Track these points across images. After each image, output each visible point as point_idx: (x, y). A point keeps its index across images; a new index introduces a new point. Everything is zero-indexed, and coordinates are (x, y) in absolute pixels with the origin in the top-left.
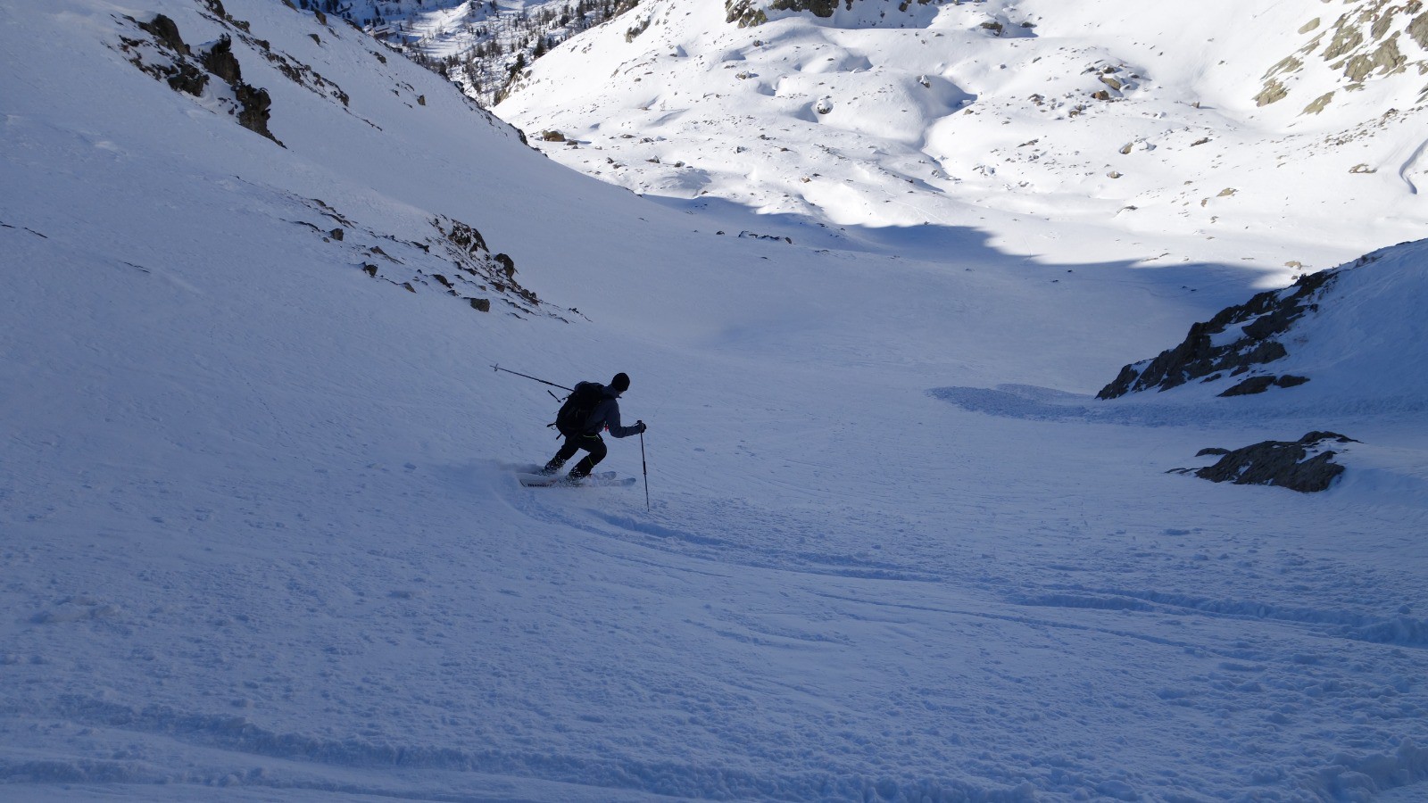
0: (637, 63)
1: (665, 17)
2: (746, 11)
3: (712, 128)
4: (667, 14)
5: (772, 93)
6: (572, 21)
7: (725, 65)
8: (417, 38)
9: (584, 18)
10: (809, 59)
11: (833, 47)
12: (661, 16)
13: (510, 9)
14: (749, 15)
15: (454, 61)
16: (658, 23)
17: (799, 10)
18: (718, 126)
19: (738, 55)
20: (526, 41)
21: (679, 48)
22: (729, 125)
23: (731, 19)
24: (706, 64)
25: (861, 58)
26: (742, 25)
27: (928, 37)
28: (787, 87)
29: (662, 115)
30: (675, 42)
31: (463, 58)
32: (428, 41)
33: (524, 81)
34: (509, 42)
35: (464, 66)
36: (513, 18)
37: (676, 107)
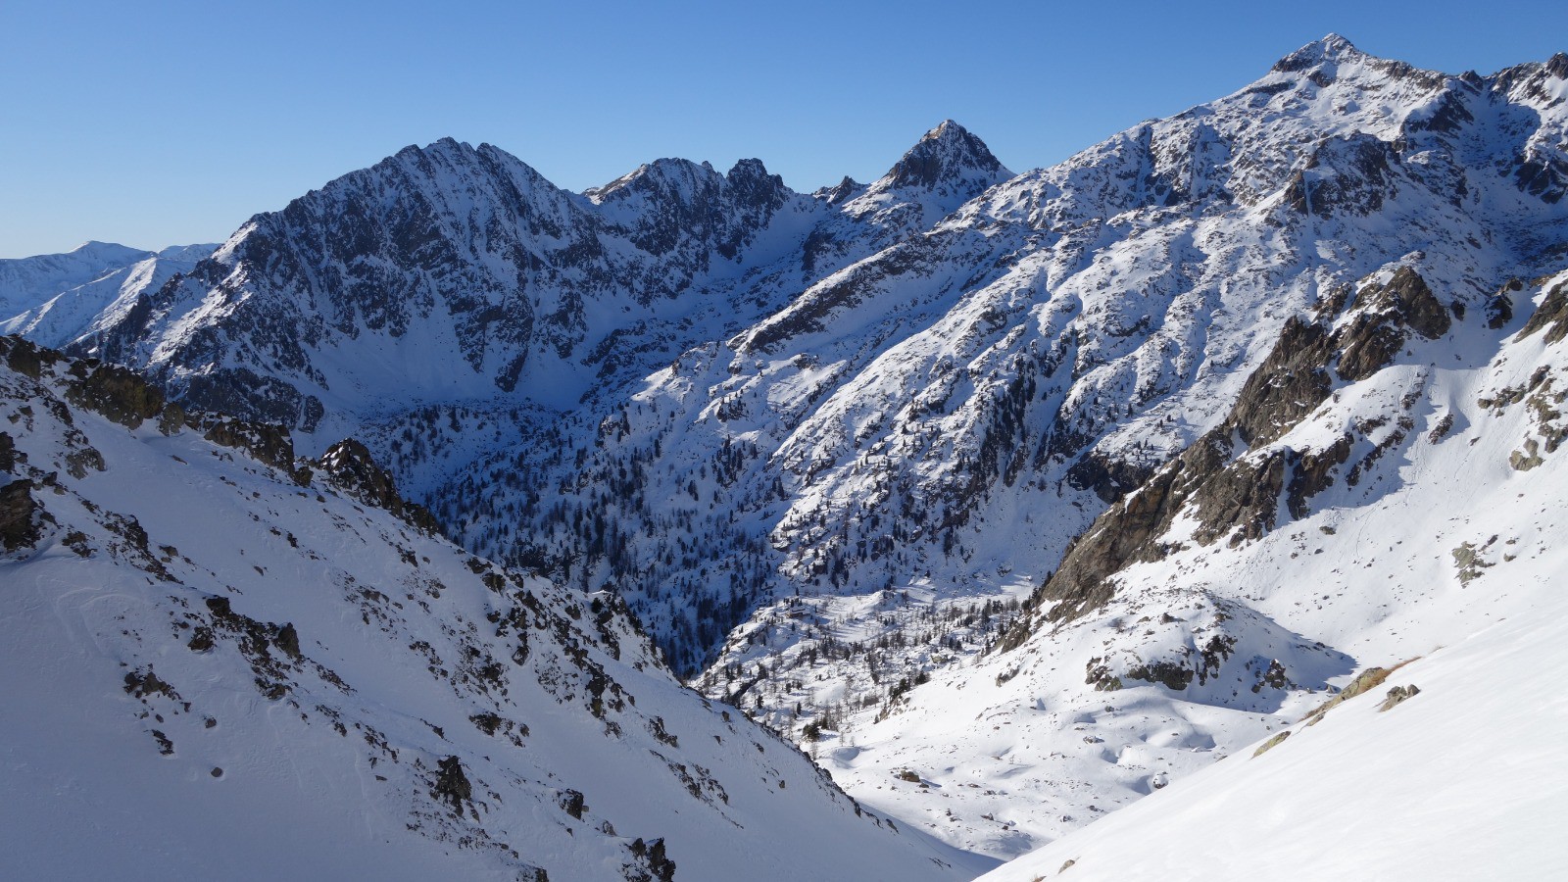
0: (1000, 711)
1: (1032, 669)
2: (1103, 676)
3: (1051, 789)
4: (1035, 666)
5: (1115, 760)
6: (976, 622)
7: (1076, 726)
8: (828, 621)
9: (989, 620)
10: (1155, 730)
11: (1179, 721)
12: (1029, 667)
13: (920, 601)
14: (1106, 681)
15: (858, 648)
16: (1025, 673)
17: (1153, 681)
18: (1057, 788)
19: (1089, 718)
20: (929, 638)
21: (1040, 701)
22: (1066, 789)
23: (1090, 681)
24: (1059, 723)
25: (1206, 736)
26: (1099, 688)
27: (1273, 724)
28: (1130, 756)
29: (1009, 768)
30: (1037, 696)
31: (868, 645)
32: (838, 625)
33: (902, 706)
34: (914, 634)
35: (866, 655)
36: (922, 611)
37: (1024, 762)
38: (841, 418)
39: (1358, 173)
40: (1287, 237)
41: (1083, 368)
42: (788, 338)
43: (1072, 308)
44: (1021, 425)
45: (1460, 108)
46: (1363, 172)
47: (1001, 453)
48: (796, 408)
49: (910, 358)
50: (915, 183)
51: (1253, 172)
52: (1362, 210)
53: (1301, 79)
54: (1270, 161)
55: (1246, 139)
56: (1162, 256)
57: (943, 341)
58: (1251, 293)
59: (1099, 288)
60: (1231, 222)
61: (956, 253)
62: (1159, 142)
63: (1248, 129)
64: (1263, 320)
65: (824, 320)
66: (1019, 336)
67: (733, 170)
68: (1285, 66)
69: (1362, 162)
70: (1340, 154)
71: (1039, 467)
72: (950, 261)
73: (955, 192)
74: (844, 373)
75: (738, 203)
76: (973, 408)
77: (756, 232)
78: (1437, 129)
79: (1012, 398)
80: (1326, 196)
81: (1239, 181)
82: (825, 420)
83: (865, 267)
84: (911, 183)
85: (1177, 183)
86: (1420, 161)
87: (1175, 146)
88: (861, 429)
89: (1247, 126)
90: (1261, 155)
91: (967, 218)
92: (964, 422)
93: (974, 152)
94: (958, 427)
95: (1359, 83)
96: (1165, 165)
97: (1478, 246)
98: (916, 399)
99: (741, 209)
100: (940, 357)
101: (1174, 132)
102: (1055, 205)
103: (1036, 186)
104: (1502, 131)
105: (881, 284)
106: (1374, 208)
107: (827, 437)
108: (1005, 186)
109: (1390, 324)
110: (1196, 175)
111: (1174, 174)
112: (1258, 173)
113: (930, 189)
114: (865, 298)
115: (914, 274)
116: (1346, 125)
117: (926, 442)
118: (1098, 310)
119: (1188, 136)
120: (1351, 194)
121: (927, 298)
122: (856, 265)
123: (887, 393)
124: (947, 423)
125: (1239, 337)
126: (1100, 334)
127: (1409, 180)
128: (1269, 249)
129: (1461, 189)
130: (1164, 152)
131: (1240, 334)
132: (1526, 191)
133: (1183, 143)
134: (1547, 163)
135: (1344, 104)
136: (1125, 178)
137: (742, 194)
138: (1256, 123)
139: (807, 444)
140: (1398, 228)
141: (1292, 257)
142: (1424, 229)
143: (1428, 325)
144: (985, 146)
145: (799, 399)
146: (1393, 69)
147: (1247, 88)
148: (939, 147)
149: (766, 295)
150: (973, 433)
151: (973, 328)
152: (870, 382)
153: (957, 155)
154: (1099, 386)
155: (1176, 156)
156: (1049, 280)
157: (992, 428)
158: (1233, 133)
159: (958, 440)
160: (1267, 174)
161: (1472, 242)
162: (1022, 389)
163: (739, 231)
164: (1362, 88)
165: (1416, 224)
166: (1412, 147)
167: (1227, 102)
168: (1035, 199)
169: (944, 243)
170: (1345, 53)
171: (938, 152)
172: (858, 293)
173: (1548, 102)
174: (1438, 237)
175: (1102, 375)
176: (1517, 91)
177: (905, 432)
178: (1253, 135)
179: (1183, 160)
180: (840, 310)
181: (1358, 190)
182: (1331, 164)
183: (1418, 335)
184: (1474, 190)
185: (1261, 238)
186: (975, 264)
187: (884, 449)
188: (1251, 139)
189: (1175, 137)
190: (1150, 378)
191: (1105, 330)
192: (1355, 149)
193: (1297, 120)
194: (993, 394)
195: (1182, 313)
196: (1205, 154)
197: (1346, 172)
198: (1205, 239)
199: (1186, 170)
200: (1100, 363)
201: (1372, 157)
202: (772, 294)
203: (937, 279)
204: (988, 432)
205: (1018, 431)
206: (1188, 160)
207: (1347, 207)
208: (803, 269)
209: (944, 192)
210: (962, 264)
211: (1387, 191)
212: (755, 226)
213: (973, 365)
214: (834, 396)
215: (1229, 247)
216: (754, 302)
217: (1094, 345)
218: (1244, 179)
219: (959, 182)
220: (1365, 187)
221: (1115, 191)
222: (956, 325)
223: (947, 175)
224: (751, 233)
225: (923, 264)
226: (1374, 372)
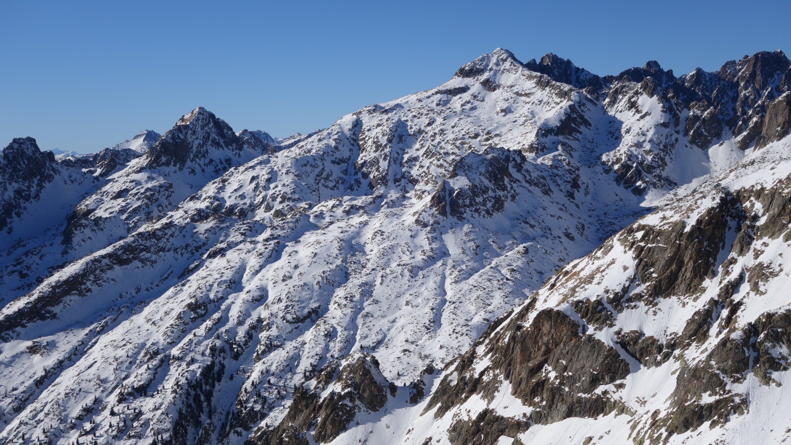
38: (60, 402)
39: (486, 182)
40: (429, 236)
41: (264, 352)
42: (23, 326)
43: (261, 299)
44: (209, 405)
45: (582, 117)
46: (490, 181)
47: (191, 430)
48: (24, 392)
49: (125, 345)
50: (167, 164)
51: (435, 162)
52: (488, 212)
53: (475, 84)
54: (447, 154)
55: (431, 133)
56: (336, 252)
57: (154, 328)
58: (398, 285)
59: (284, 280)
60: (391, 222)
61: (177, 245)
62: (367, 133)
63: (433, 126)
64: (404, 307)
65: (56, 309)
66: (215, 324)
67: (7, 148)
68: (463, 73)
69: (490, 173)
70: (474, 166)
71: (222, 440)
72: (172, 252)
73: (203, 171)
74: (69, 358)
75: (11, 179)
76: (169, 391)
77: (27, 204)
78: (563, 134)
79: (203, 381)
80: (461, 201)
81: (425, 169)
82: (46, 404)
83: (95, 260)
84: (164, 164)
85: (378, 170)
86: (546, 162)
87: (377, 138)
88: (75, 411)
89: (433, 122)
90: (441, 148)
91: (205, 199)
92: (161, 404)
93: (221, 134)
94: (156, 409)
95: (516, 90)
96: (368, 155)
97: (572, 239)
98: (124, 383)
99: (14, 184)
100: (149, 344)
101: (379, 125)
102: (278, 189)
103: (264, 172)
104: (610, 136)
105: (109, 274)
106: (498, 210)
107: (47, 420)
108: (241, 168)
109: (347, 402)
110: (392, 163)
111: (375, 162)
112: (439, 163)
113: (180, 169)
114: (95, 288)
115: (139, 264)
116: (504, 125)
117: (129, 423)
118: (280, 300)
119: (388, 130)
120: (479, 200)
121: (150, 285)
122: (88, 258)
123: (102, 377)
124: (147, 404)
125: (384, 323)
126: (279, 321)
127: (527, 185)
128: (416, 246)
129: (575, 184)
130: (370, 142)
131: (385, 321)
132: (622, 185)
133: (383, 135)
134: (635, 165)
135: (504, 107)
136: (338, 164)
137: (15, 169)
138: (439, 120)
139: (29, 427)
140: (513, 226)
141: (431, 254)
142: (532, 226)
143: (371, 402)
144: (231, 129)
145: (27, 384)
146: (540, 81)
147: (436, 90)
148: (190, 132)
149: (28, 268)
150: (167, 414)
151: (179, 317)
152: (89, 367)
153: (207, 138)
154: (273, 368)
155: (378, 146)
156: (247, 271)
157: (184, 409)
158: (423, 128)
159: (155, 420)
160: (445, 164)
161: (568, 235)
162: (211, 374)
163: (10, 204)
164: (517, 93)
165: (527, 223)
166: (542, 150)
167: (420, 101)
168: (262, 184)
169: (167, 236)
170: (507, 64)
171: (189, 135)
172: (88, 283)
173: (640, 115)
174: (542, 233)
175: (277, 358)
176: (622, 103)
177: (113, 413)
178: (437, 131)
179: (383, 150)
180: (72, 299)
181: (485, 196)
182: (466, 175)
183: (365, 409)
184: (585, 185)
185: (411, 236)
186: (193, 254)
187: (93, 431)
188: (435, 134)
189: (379, 129)
190: (312, 361)
191: (284, 318)
192: (485, 162)
193: (469, 119)
194: (187, 379)
195: (344, 302)
196: (401, 145)
197: (477, 183)
198: (370, 236)
199: (385, 159)
200: (277, 347)
201: (498, 168)
202: (34, 267)
203: (159, 267)
204: (180, 413)
205: (206, 410)
206: (387, 150)
207: (476, 210)
208: (63, 243)
209: (193, 171)
210: (182, 254)
211: (509, 195)
212: (27, 198)
213: (175, 351)
214: (57, 380)
215: (387, 244)
216: (16, 274)
217: (274, 332)
218: (428, 168)
219: (207, 161)
220: (491, 193)
221: (329, 176)
222: (166, 313)
223: (196, 156)
224: (22, 205)
225: (148, 255)
226: (334, 438)
